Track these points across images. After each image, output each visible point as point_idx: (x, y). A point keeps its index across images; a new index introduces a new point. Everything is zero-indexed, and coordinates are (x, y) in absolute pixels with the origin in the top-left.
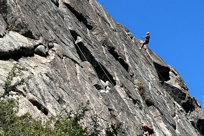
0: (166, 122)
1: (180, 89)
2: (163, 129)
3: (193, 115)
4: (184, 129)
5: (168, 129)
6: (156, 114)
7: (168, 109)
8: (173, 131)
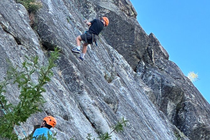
0: (93, 92)
1: (119, 14)
2: (88, 111)
3: (151, 78)
4: (134, 111)
5: (101, 111)
6: (69, 73)
7: (96, 61)
8: (112, 115)
